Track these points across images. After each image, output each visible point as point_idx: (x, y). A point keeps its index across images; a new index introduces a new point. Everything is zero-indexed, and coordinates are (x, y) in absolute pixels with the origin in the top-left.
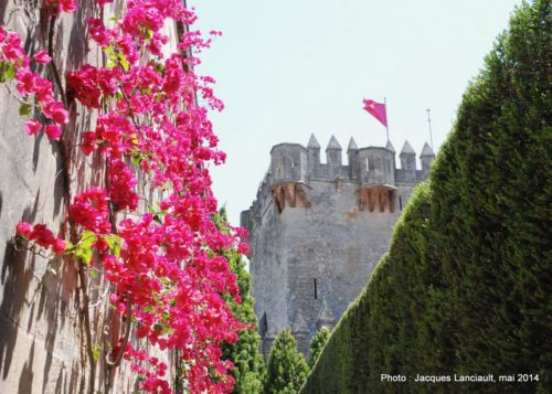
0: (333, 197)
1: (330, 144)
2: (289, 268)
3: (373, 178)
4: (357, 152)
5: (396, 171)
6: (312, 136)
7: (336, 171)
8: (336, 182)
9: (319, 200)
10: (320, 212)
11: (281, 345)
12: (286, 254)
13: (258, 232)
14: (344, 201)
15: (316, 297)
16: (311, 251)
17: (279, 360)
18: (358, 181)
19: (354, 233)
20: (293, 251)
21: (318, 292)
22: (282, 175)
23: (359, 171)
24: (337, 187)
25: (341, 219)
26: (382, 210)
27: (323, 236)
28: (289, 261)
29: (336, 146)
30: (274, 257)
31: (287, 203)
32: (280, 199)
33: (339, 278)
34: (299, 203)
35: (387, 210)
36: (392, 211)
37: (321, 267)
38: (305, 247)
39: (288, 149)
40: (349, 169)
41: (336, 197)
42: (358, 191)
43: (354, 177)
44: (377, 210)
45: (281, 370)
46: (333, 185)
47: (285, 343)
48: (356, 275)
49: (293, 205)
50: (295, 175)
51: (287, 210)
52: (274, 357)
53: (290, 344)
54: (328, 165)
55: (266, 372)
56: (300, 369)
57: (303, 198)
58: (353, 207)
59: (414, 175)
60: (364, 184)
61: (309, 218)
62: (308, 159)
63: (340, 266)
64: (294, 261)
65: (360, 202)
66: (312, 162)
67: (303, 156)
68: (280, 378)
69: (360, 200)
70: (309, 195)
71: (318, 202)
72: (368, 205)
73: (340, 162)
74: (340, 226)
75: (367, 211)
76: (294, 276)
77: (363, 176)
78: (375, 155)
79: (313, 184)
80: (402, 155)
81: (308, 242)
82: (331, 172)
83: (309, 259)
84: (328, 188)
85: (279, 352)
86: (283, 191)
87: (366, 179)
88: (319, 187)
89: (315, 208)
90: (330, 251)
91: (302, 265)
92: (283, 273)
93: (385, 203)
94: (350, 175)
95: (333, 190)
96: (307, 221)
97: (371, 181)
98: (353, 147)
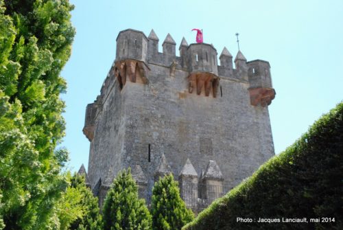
0: (167, 79)
1: (166, 39)
2: (126, 132)
3: (202, 66)
4: (188, 48)
5: (218, 66)
6: (152, 31)
7: (170, 60)
8: (170, 68)
9: (156, 80)
10: (156, 89)
11: (120, 187)
12: (124, 121)
13: (100, 117)
14: (176, 84)
15: (149, 161)
16: (147, 120)
17: (118, 205)
18: (189, 70)
19: (184, 110)
20: (131, 119)
21: (152, 155)
22: (126, 54)
23: (189, 62)
24: (171, 72)
25: (174, 98)
26: (207, 95)
27: (158, 109)
28: (127, 126)
29: (171, 41)
30: (112, 129)
31: (128, 79)
32: (122, 75)
33: (170, 145)
34: (139, 80)
35: (211, 96)
36: (215, 96)
37: (155, 135)
38: (142, 116)
39: (132, 34)
40: (181, 59)
41: (170, 79)
42: (189, 77)
43: (185, 66)
44: (203, 94)
45: (119, 215)
46: (169, 70)
47: (124, 186)
48: (185, 144)
49: (134, 81)
50: (138, 55)
51: (128, 84)
52: (111, 202)
53: (131, 187)
54: (164, 54)
55: (100, 218)
56: (141, 215)
57: (142, 75)
58: (184, 90)
59: (231, 72)
60: (194, 70)
61: (147, 93)
62: (148, 47)
63: (172, 135)
64: (132, 127)
65: (190, 86)
66: (151, 50)
67: (144, 43)
68: (117, 225)
69: (190, 84)
70: (148, 74)
71: (155, 82)
72: (196, 89)
73: (175, 53)
74: (172, 102)
75: (195, 94)
76: (131, 139)
77: (193, 65)
78: (203, 49)
79: (151, 66)
80: (222, 56)
81: (144, 112)
82: (167, 60)
83: (144, 126)
84: (164, 71)
85: (118, 195)
86: (125, 67)
87: (196, 67)
88: (156, 70)
89: (152, 85)
90: (163, 122)
91: (138, 131)
92: (120, 138)
93: (209, 89)
94: (182, 65)
95: (168, 74)
96: (145, 95)
97: (200, 68)
98: (185, 44)
